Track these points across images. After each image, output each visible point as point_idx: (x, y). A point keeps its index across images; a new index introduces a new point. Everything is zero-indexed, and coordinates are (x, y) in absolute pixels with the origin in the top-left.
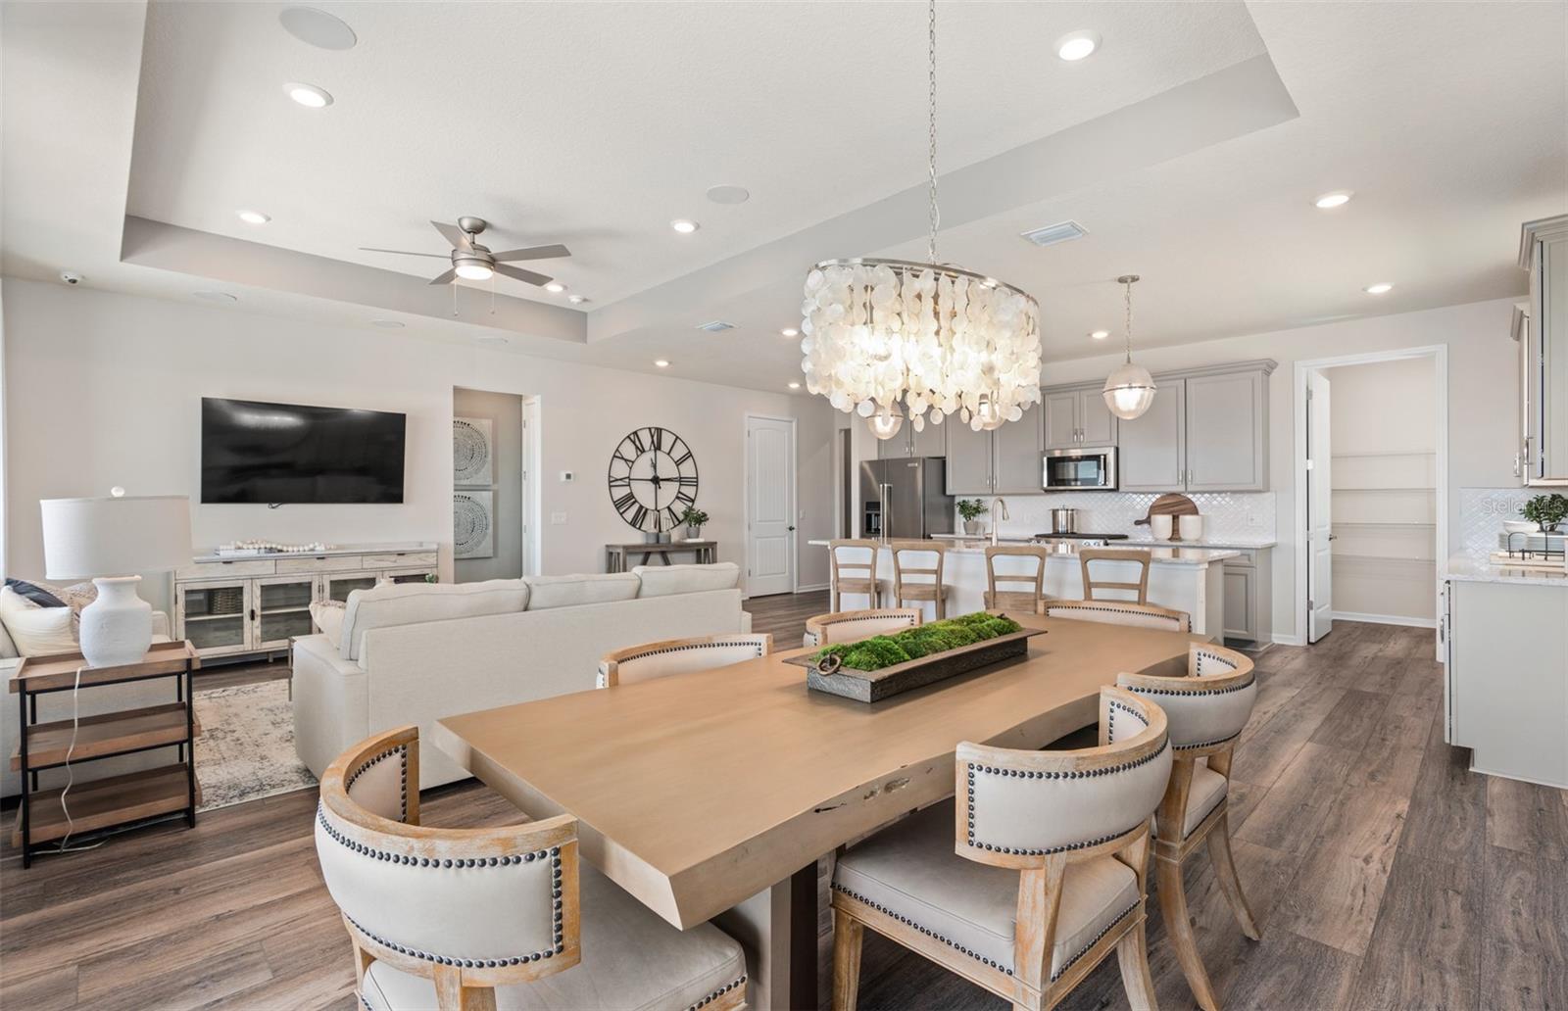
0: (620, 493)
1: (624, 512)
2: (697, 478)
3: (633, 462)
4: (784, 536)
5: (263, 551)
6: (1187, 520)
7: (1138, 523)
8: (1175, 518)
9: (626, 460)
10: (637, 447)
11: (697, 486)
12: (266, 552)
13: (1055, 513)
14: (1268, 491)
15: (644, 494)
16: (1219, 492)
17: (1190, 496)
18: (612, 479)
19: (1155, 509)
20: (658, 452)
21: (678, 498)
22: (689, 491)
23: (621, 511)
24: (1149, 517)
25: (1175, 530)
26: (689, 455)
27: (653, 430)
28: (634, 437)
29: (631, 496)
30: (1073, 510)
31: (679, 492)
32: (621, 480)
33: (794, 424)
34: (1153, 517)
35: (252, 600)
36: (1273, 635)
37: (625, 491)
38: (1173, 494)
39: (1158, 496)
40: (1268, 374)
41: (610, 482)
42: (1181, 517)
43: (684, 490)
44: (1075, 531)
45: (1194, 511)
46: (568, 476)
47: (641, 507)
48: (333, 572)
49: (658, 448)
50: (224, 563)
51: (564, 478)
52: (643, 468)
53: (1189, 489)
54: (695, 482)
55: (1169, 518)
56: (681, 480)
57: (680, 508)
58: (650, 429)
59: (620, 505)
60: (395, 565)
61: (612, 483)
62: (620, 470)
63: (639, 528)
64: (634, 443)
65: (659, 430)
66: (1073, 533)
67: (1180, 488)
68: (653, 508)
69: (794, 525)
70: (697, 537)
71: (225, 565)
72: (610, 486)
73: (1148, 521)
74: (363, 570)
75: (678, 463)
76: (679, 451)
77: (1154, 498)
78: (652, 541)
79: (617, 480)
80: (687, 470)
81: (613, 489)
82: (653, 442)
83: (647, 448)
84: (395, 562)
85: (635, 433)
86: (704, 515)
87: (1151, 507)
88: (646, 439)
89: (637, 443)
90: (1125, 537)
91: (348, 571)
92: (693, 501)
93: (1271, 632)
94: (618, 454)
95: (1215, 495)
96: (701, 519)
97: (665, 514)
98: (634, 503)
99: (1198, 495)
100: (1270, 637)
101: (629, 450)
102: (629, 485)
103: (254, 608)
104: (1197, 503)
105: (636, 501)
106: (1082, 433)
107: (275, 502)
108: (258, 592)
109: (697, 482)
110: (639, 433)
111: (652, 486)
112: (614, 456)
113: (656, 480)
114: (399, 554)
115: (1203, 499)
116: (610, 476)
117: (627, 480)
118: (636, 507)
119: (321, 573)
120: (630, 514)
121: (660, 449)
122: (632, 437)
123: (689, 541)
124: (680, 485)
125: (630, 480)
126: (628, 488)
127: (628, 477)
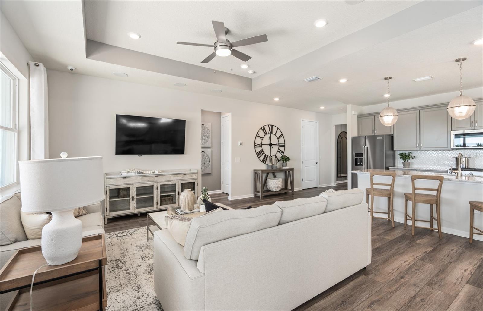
0: (258, 150)
1: (260, 157)
2: (285, 144)
3: (263, 138)
4: (314, 166)
5: (136, 173)
9: (260, 137)
10: (264, 132)
11: (285, 147)
12: (137, 174)
13: (457, 159)
15: (267, 150)
18: (256, 144)
21: (278, 151)
22: (282, 149)
23: (259, 156)
26: (282, 135)
27: (270, 126)
28: (263, 128)
29: (262, 151)
30: (469, 158)
31: (279, 149)
32: (259, 145)
33: (318, 123)
35: (133, 193)
41: (255, 145)
43: (281, 148)
46: (241, 144)
47: (266, 155)
48: (161, 182)
49: (271, 132)
50: (123, 178)
51: (239, 144)
52: (266, 141)
54: (284, 145)
56: (279, 145)
57: (279, 156)
58: (268, 125)
59: (259, 154)
60: (183, 178)
61: (256, 146)
62: (258, 141)
63: (265, 163)
65: (272, 126)
66: (467, 168)
68: (270, 156)
69: (318, 162)
70: (286, 167)
71: (123, 179)
72: (255, 147)
74: (172, 180)
75: (278, 138)
76: (279, 134)
78: (270, 168)
79: (257, 145)
80: (281, 141)
81: (256, 148)
82: (270, 130)
83: (267, 133)
84: (183, 177)
85: (264, 127)
86: (288, 158)
88: (267, 129)
89: (264, 131)
91: (166, 181)
92: (283, 153)
94: (258, 135)
96: (287, 159)
97: (274, 158)
98: (263, 154)
101: (261, 134)
102: (262, 147)
103: (134, 196)
105: (264, 153)
107: (140, 154)
108: (135, 190)
109: (285, 145)
110: (265, 127)
111: (269, 147)
112: (257, 136)
113: (271, 145)
114: (184, 174)
116: (255, 143)
117: (261, 145)
119: (157, 182)
120: (262, 158)
121: (272, 133)
122: (262, 128)
123: (284, 168)
124: (279, 146)
125: (262, 145)
126: (261, 148)
127: (261, 144)
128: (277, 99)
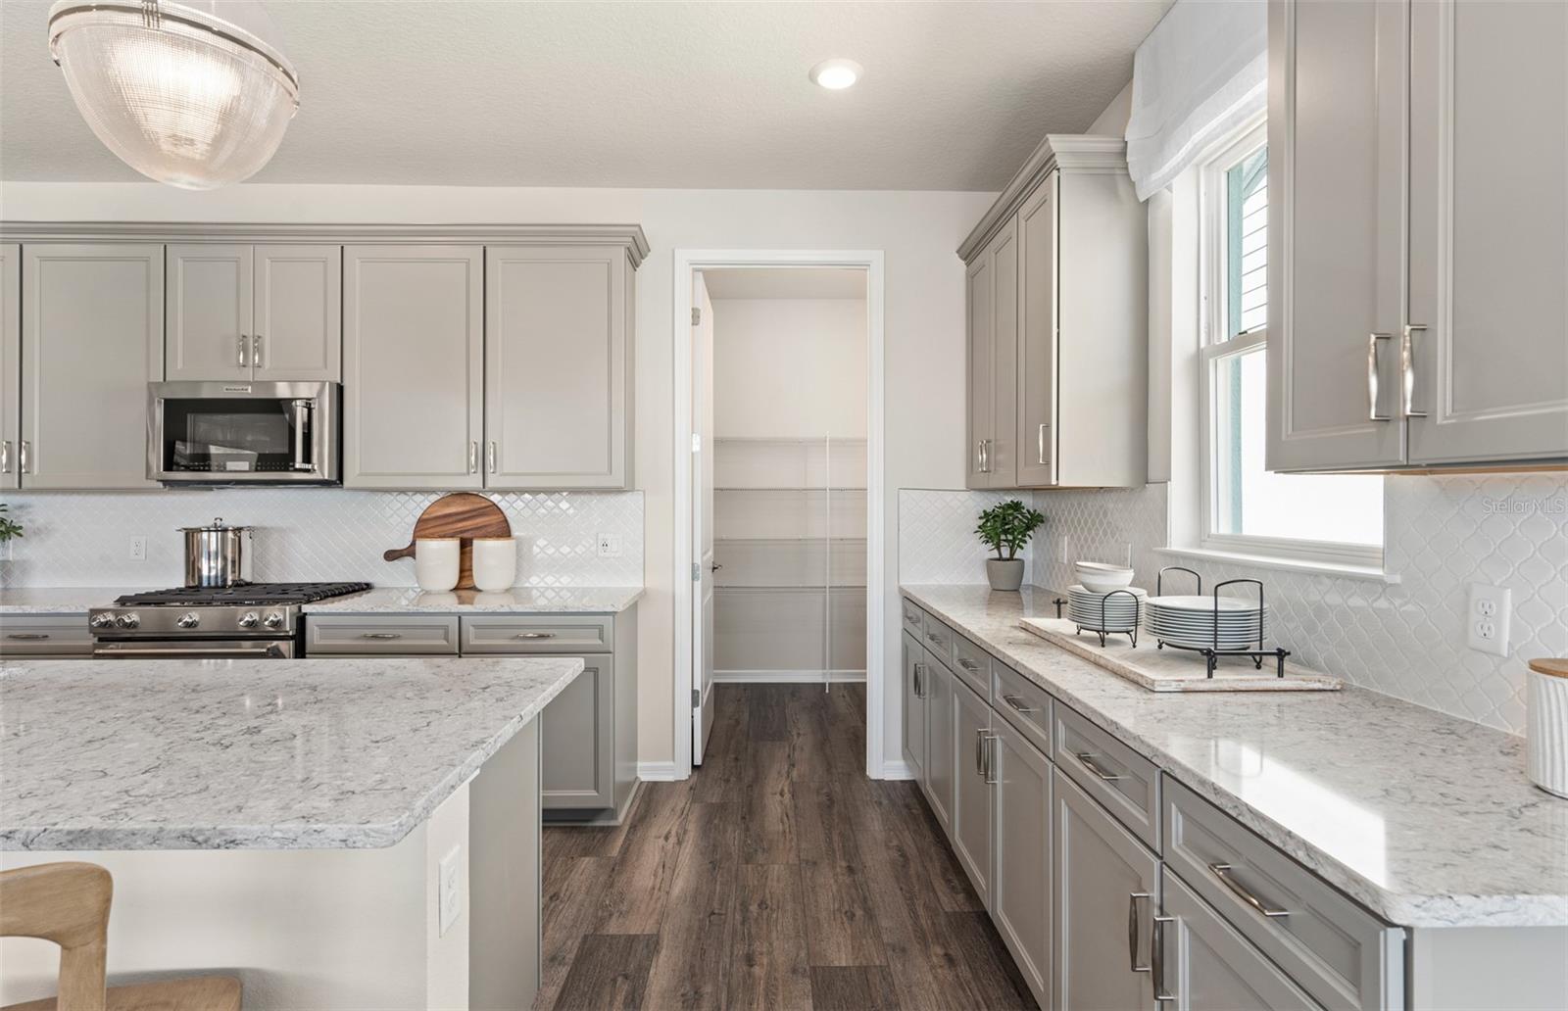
6: (486, 550)
7: (391, 556)
8: (465, 545)
13: (190, 534)
14: (633, 490)
16: (550, 491)
17: (495, 498)
19: (425, 527)
24: (413, 544)
25: (465, 570)
30: (238, 530)
34: (417, 542)
36: (640, 764)
38: (463, 494)
39: (434, 498)
40: (635, 265)
42: (476, 543)
44: (247, 576)
45: (504, 531)
53: (490, 484)
55: (452, 546)
66: (239, 584)
67: (472, 483)
73: (410, 552)
77: (424, 502)
87: (420, 521)
90: (365, 588)
93: (636, 760)
95: (542, 496)
99: (512, 497)
100: (635, 769)
104: (509, 514)
106: (259, 350)
115: (520, 504)
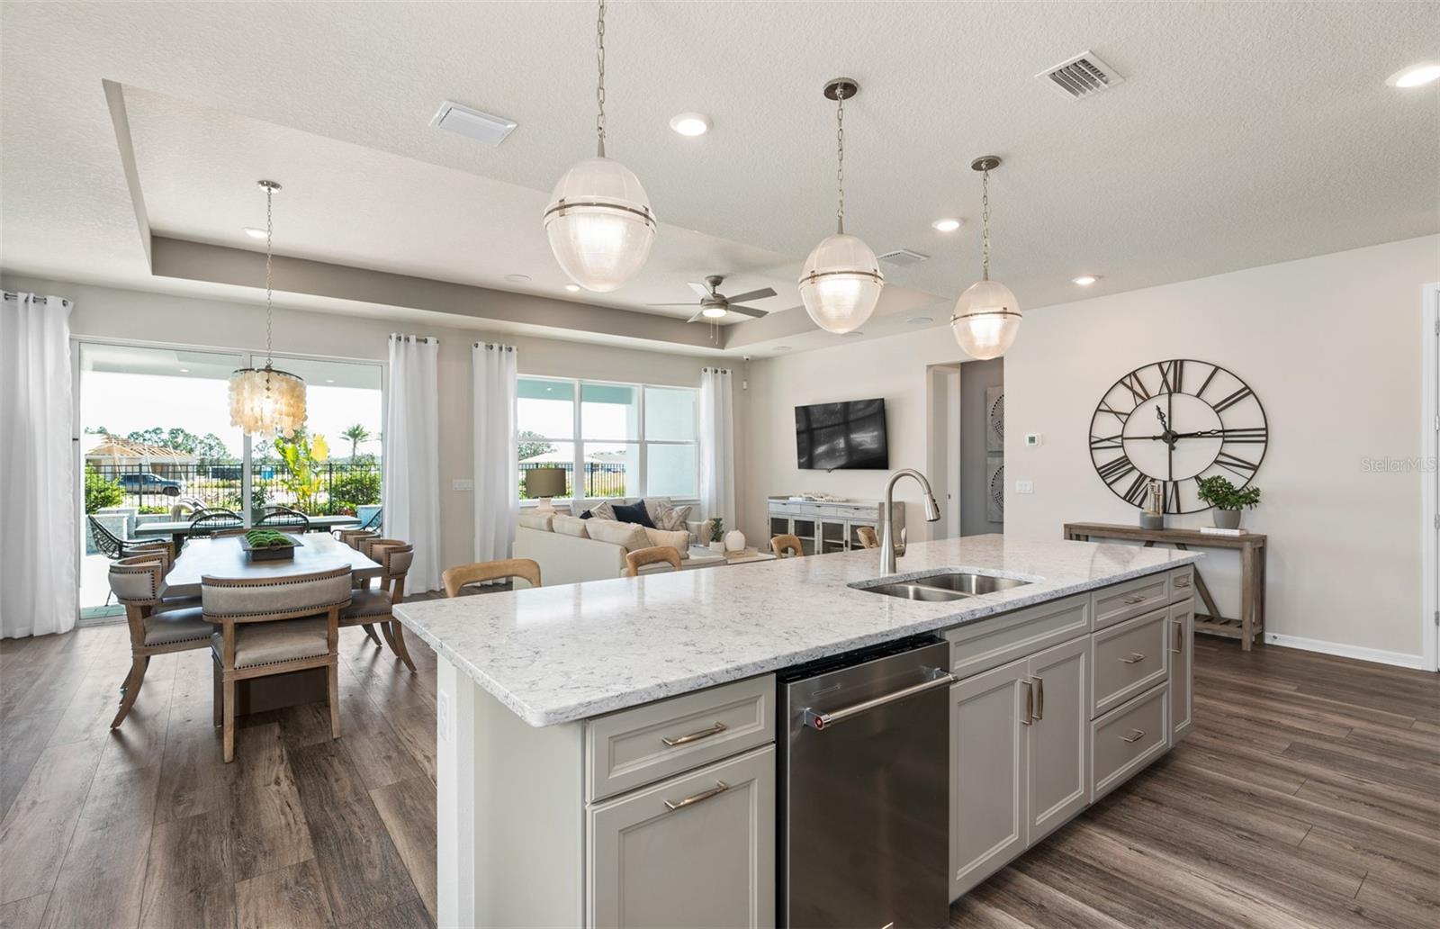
0: (1105, 457)
1: (1113, 482)
2: (1266, 429)
3: (1129, 415)
9: (1116, 413)
10: (1135, 393)
11: (1266, 442)
12: (806, 500)
15: (1150, 459)
18: (1094, 440)
20: (1176, 397)
21: (1216, 462)
22: (1251, 453)
23: (1109, 481)
26: (1247, 391)
27: (1165, 367)
28: (1131, 380)
29: (1125, 460)
31: (1220, 453)
32: (1108, 439)
37: (1118, 454)
41: (1091, 443)
43: (1237, 449)
46: (1032, 440)
47: (1142, 477)
48: (825, 517)
49: (1177, 388)
50: (790, 504)
51: (1025, 442)
52: (1147, 421)
54: (1260, 436)
56: (1225, 434)
58: (1160, 364)
59: (1107, 472)
61: (1094, 444)
62: (1108, 427)
63: (1136, 505)
64: (1131, 388)
65: (1179, 365)
68: (1166, 477)
70: (1231, 526)
72: (1091, 449)
75: (1220, 408)
76: (1223, 388)
79: (1102, 440)
80: (1243, 416)
81: (1093, 451)
82: (1165, 381)
83: (1153, 391)
84: (856, 514)
85: (1134, 373)
88: (1152, 380)
89: (1137, 388)
91: (834, 518)
92: (1255, 468)
94: (1103, 407)
98: (1131, 470)
101: (1123, 399)
102: (1122, 446)
105: (1134, 468)
108: (794, 524)
109: (1266, 435)
110: (1141, 373)
111: (1163, 447)
112: (1098, 410)
113: (1171, 438)
114: (858, 510)
116: (1090, 437)
117: (1119, 440)
118: (1134, 476)
119: (822, 517)
120: (1124, 485)
121: (1180, 392)
122: (1127, 381)
124: (1224, 442)
125: (1123, 439)
126: (1121, 449)
127: (1121, 436)
128: (1085, 281)
